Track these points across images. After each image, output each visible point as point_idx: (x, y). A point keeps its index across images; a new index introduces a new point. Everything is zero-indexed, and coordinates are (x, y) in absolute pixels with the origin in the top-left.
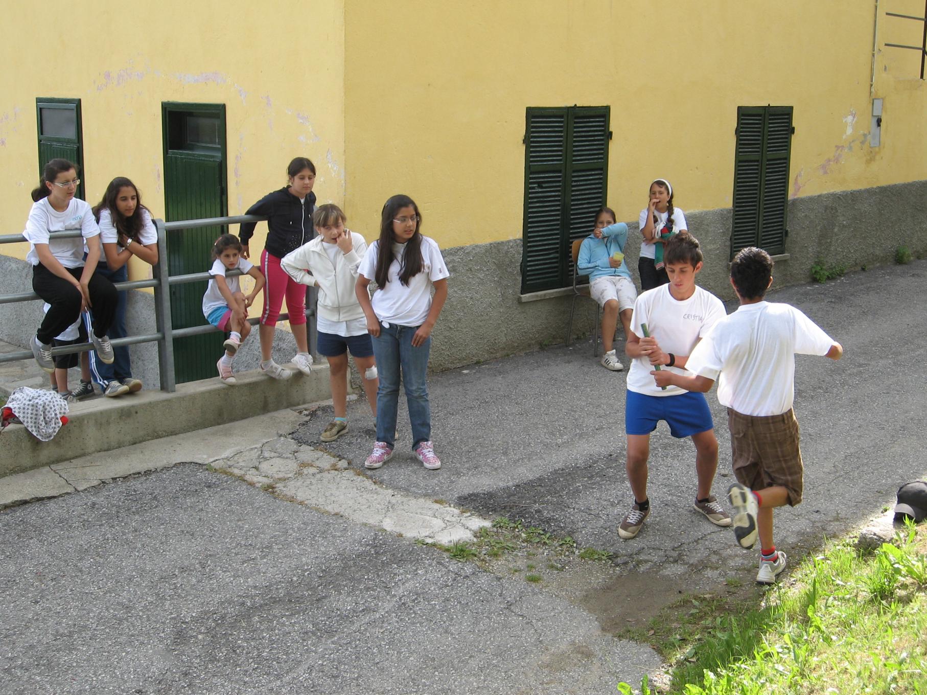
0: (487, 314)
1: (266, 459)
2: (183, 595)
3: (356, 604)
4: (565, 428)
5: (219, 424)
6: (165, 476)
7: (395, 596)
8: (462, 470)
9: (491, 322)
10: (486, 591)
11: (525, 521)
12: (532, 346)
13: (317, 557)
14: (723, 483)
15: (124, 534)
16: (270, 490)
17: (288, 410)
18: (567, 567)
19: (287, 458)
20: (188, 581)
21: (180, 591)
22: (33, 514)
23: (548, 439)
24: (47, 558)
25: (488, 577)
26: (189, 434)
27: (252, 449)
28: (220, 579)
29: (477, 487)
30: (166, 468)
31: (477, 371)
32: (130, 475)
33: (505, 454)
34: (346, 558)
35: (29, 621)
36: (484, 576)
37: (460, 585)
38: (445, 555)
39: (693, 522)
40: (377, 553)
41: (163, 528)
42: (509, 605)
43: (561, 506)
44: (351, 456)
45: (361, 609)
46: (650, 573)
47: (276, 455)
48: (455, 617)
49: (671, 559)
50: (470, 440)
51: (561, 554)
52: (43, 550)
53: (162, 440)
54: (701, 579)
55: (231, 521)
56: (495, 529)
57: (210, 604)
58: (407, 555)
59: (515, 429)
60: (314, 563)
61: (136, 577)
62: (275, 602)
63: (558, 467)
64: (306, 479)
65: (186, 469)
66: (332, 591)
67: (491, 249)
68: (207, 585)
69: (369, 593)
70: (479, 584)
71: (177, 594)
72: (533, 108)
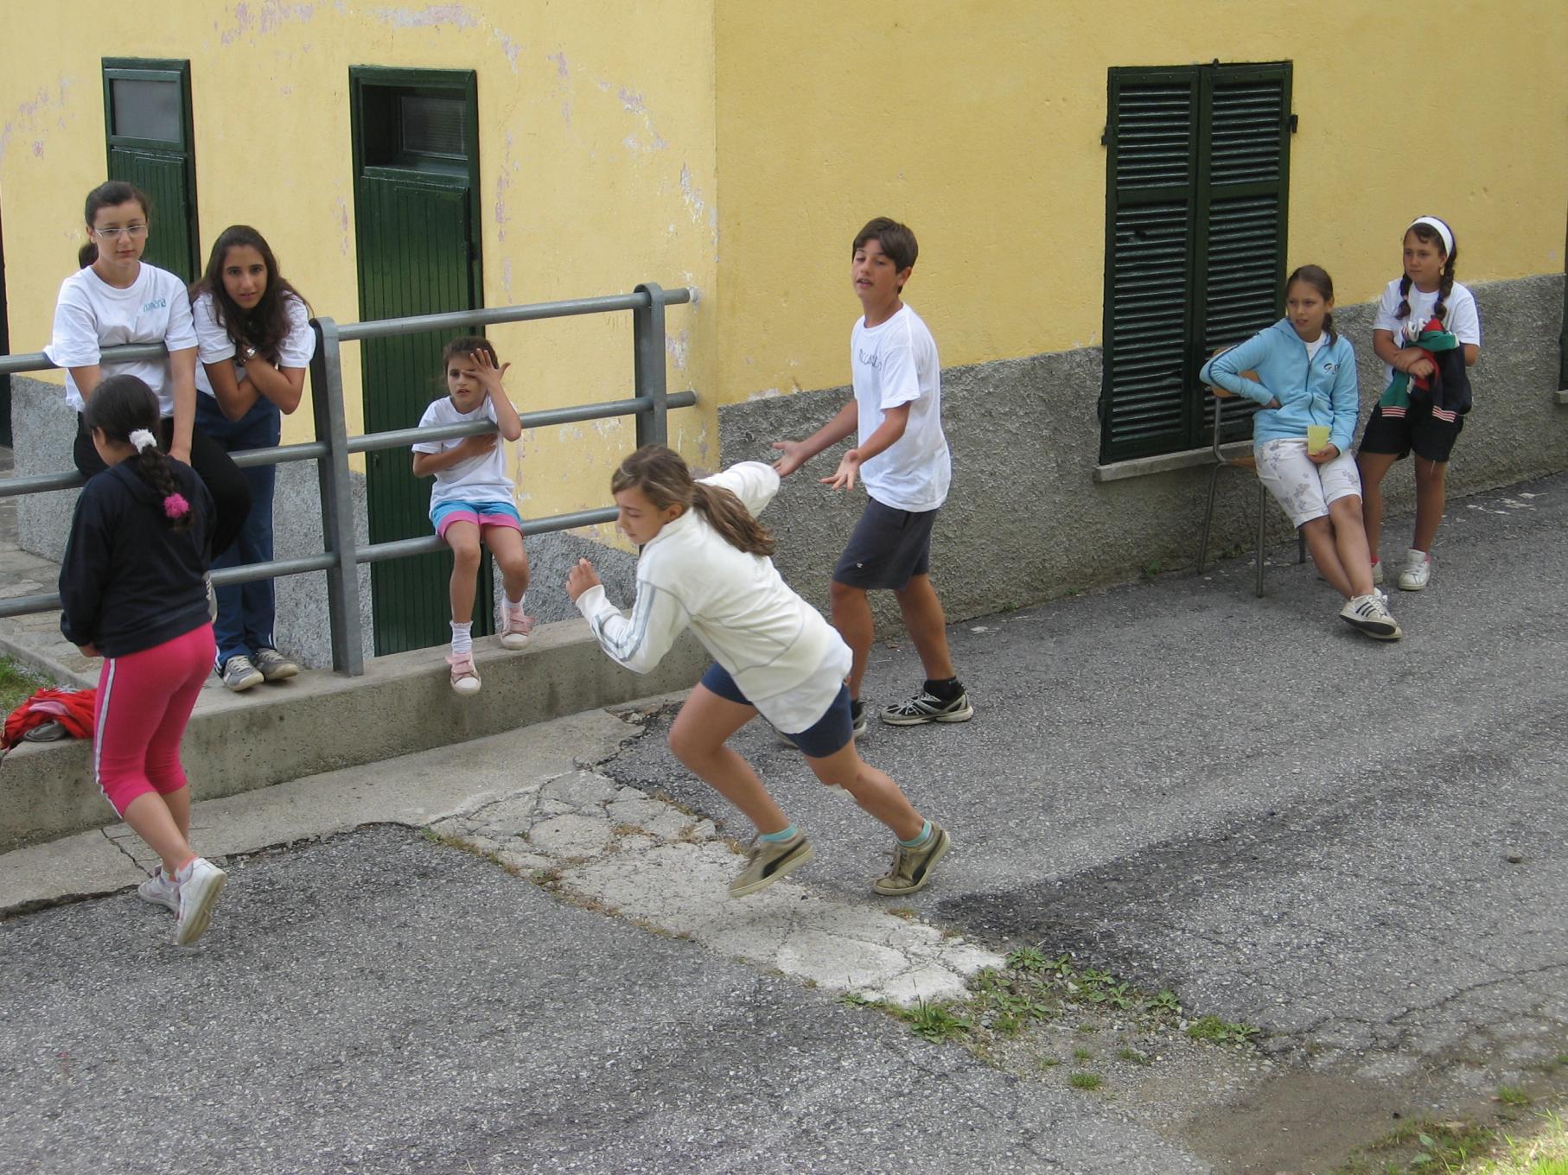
0: (1026, 508)
1: (546, 817)
2: (352, 1106)
3: (707, 1130)
4: (1181, 753)
5: (455, 742)
6: (335, 853)
7: (788, 1113)
9: (1034, 524)
10: (982, 1107)
11: (1078, 955)
12: (1124, 574)
13: (634, 1029)
14: (1509, 877)
15: (242, 973)
16: (550, 883)
17: (601, 711)
18: (1159, 1058)
19: (589, 815)
20: (366, 1076)
21: (345, 1097)
22: (58, 930)
23: (1141, 777)
24: (82, 1024)
25: (987, 1076)
26: (392, 762)
27: (518, 796)
28: (431, 1072)
30: (340, 835)
31: (1004, 629)
32: (265, 849)
33: (1048, 809)
34: (693, 1031)
35: (38, 1155)
36: (981, 1074)
37: (927, 1092)
38: (903, 1027)
39: (1437, 961)
40: (759, 1022)
41: (323, 963)
42: (1030, 1136)
43: (1157, 924)
44: (723, 812)
45: (715, 1141)
46: (1336, 1072)
47: (568, 808)
48: (911, 1161)
49: (1384, 1043)
50: (976, 779)
51: (1149, 1029)
52: (75, 1007)
53: (335, 774)
54: (1444, 1088)
55: (462, 950)
56: (1013, 973)
57: (405, 1126)
58: (821, 1026)
59: (1073, 754)
60: (626, 1042)
61: (259, 1065)
62: (538, 1124)
63: (1158, 839)
64: (626, 860)
65: (380, 837)
66: (658, 1102)
67: (1033, 369)
68: (402, 1085)
69: (735, 1107)
70: (968, 1092)
71: (340, 1104)
72: (1124, 69)
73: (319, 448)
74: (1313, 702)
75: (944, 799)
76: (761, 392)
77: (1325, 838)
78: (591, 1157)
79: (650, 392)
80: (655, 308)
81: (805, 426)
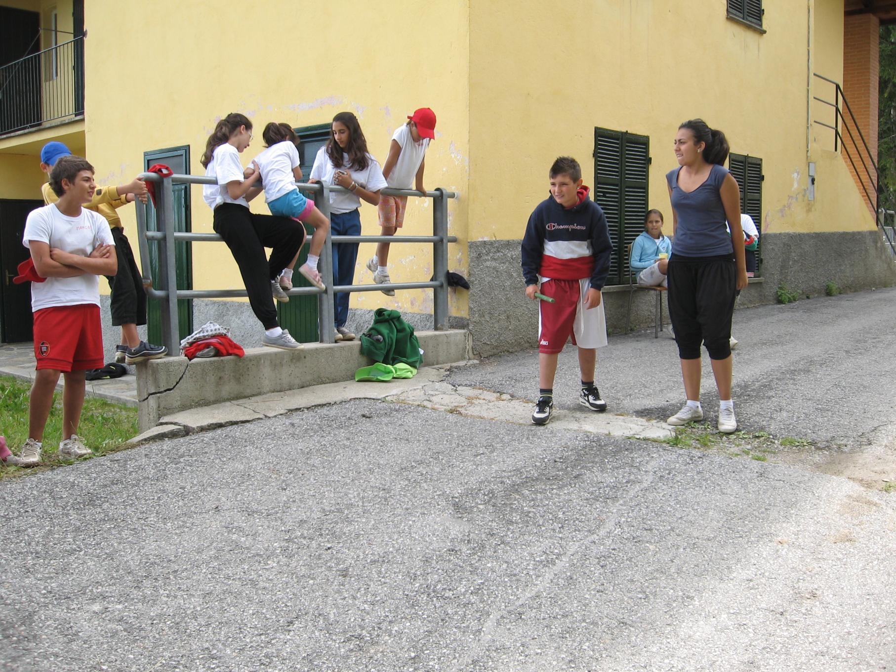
1: (432, 395)
2: (435, 479)
3: (616, 478)
6: (347, 406)
7: (647, 471)
10: (729, 466)
11: (711, 423)
13: (545, 450)
15: (338, 441)
16: (455, 412)
17: (426, 368)
19: (451, 394)
20: (432, 470)
21: (429, 476)
24: (272, 459)
27: (415, 390)
28: (462, 467)
30: (345, 402)
32: (313, 406)
33: (646, 387)
34: (573, 449)
38: (664, 445)
39: (856, 420)
40: (599, 445)
42: (761, 474)
44: (510, 391)
45: (624, 481)
47: (440, 393)
48: (720, 483)
49: (864, 443)
52: (264, 454)
56: (689, 430)
57: (469, 484)
58: (629, 446)
59: (637, 374)
60: (546, 454)
62: (533, 480)
64: (481, 406)
65: (364, 401)
66: (582, 471)
69: (620, 470)
70: (717, 462)
71: (428, 479)
72: (600, 128)
76: (483, 238)
78: (571, 489)
79: (440, 234)
81: (498, 254)
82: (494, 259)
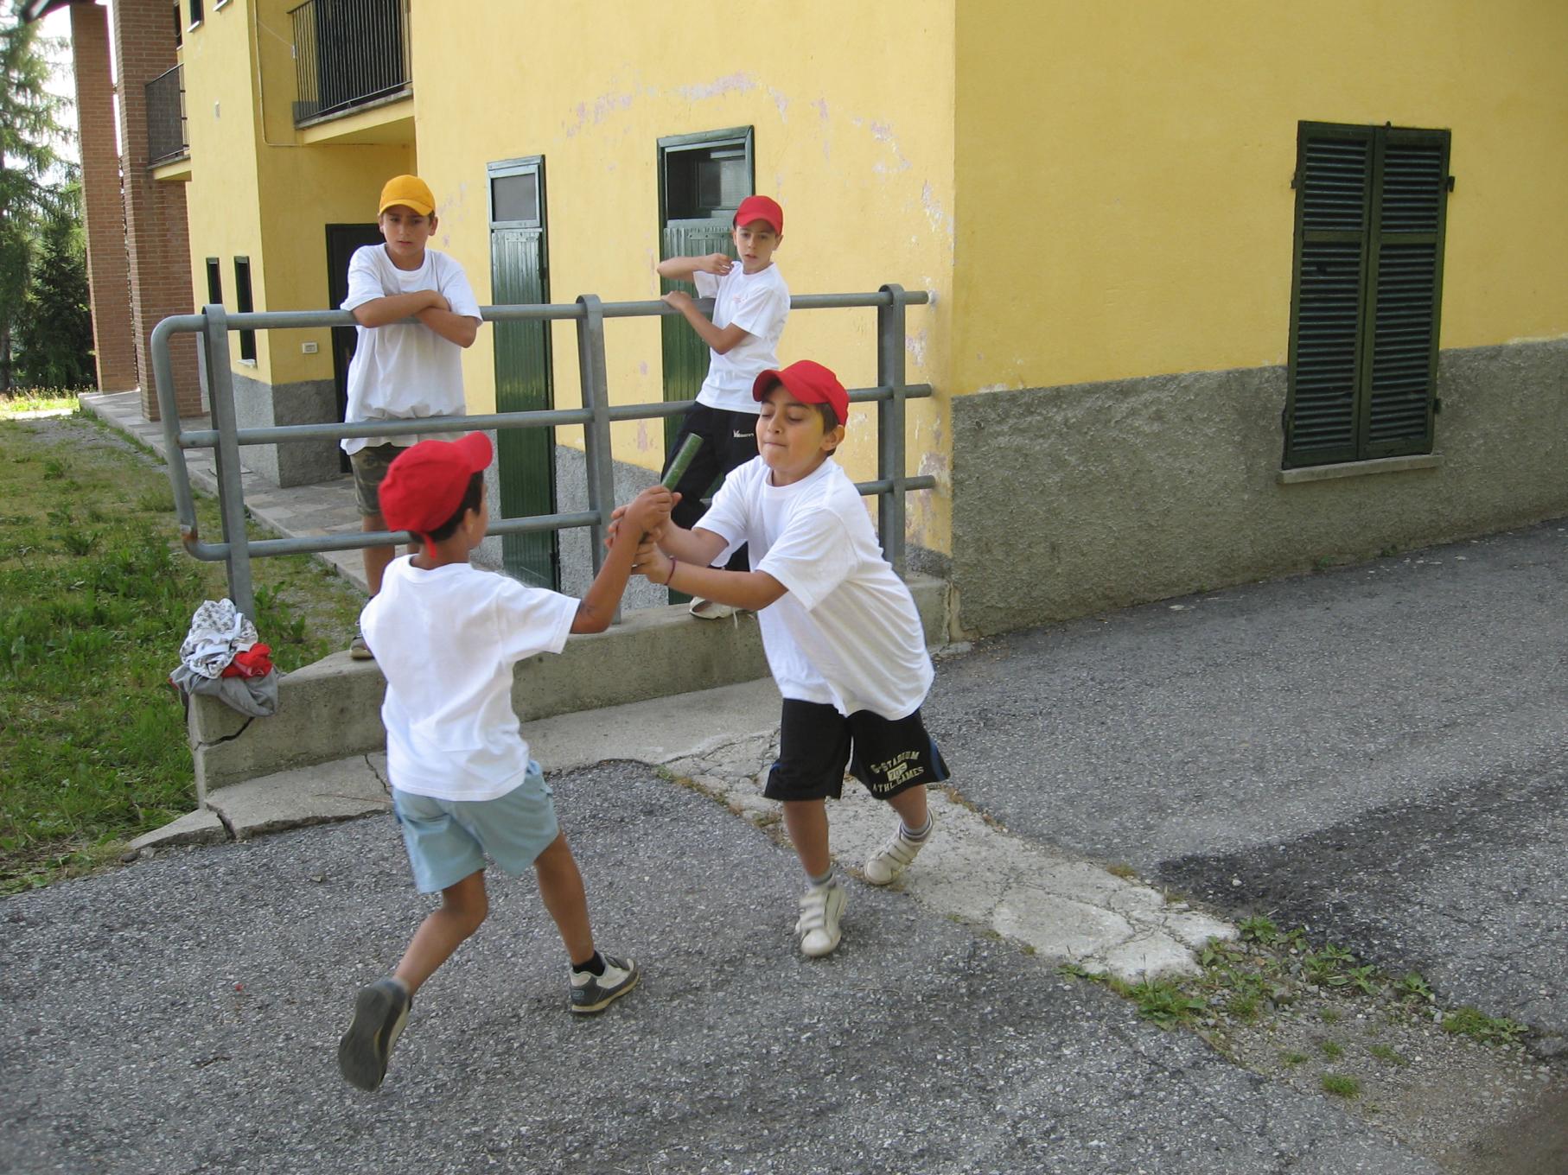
0: (1219, 503)
2: (517, 1073)
3: (907, 1131)
4: (1380, 721)
5: (704, 688)
6: (571, 786)
7: (1001, 1114)
8: (1169, 802)
9: (1225, 518)
10: (1227, 1118)
11: (1312, 929)
12: (1299, 567)
13: (836, 995)
16: (771, 826)
18: (1419, 1059)
20: (541, 1035)
21: (513, 1061)
22: (286, 854)
23: (1346, 742)
24: (272, 955)
25: (1229, 1076)
26: (644, 704)
27: (753, 739)
28: (612, 1034)
29: (1202, 843)
30: (582, 770)
31: (1198, 608)
33: (1260, 770)
34: (900, 1000)
36: (1222, 1072)
37: (1162, 1094)
38: (1129, 1008)
40: (972, 993)
41: (531, 900)
43: (1388, 896)
45: (916, 1149)
50: (1186, 738)
51: (1401, 1020)
52: (273, 935)
53: (590, 714)
55: (672, 892)
56: (1244, 946)
57: (567, 1104)
58: (1040, 1002)
59: (1276, 718)
60: (826, 1010)
61: (434, 1014)
62: (717, 1109)
63: (1375, 804)
64: (847, 806)
65: (618, 773)
66: (854, 1090)
67: (1228, 381)
68: (577, 1050)
69: (940, 1103)
70: (1210, 1096)
71: (505, 1070)
72: (1311, 123)
73: (585, 414)
74: (1494, 679)
75: (1157, 757)
76: (990, 386)
77: (1544, 809)
78: (769, 1162)
79: (891, 382)
80: (897, 304)
81: (1029, 419)
82: (1016, 430)
